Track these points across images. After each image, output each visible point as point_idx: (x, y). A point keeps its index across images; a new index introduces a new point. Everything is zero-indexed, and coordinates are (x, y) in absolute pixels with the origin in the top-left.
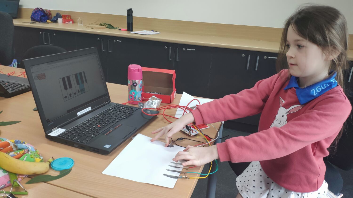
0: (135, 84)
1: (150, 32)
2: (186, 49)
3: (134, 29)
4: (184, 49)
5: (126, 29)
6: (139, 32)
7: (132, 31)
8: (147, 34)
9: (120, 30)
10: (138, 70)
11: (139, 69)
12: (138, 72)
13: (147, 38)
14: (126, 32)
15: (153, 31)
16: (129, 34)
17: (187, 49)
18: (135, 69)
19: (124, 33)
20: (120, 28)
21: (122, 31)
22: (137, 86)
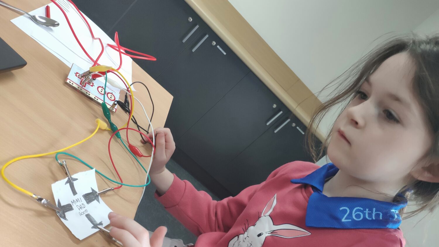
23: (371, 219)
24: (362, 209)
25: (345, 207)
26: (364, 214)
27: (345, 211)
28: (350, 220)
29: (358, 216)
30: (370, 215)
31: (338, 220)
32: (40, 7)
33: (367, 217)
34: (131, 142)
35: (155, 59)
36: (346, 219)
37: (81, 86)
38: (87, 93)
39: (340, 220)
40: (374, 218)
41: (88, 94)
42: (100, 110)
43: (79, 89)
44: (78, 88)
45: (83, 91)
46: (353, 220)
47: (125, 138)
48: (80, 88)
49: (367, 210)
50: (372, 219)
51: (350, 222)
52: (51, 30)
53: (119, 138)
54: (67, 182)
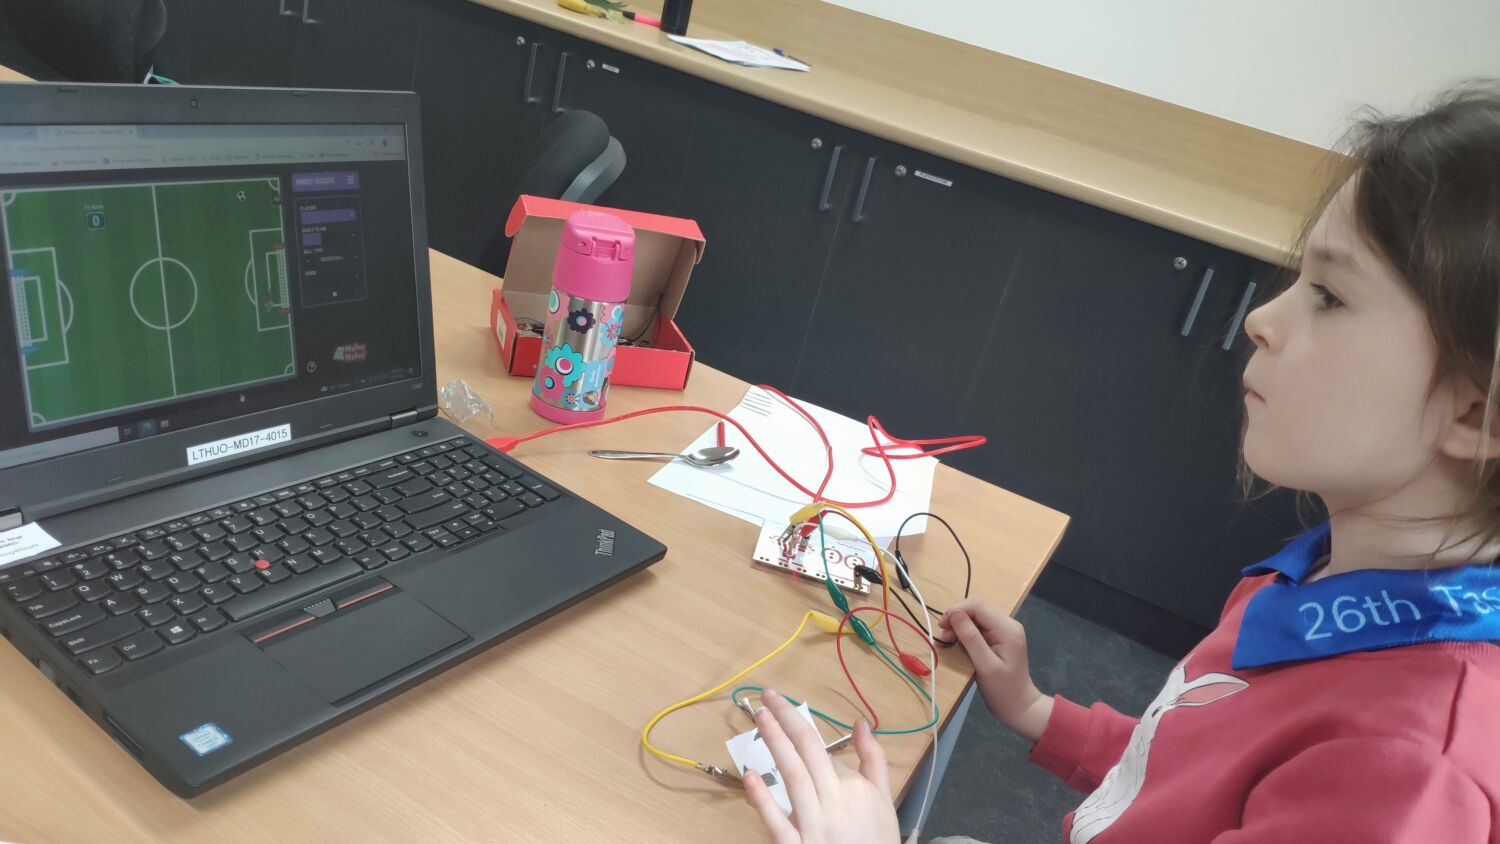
0: (582, 321)
1: (763, 57)
2: (911, 171)
3: (691, 26)
4: (902, 170)
5: (658, 17)
6: (714, 46)
7: (682, 32)
8: (748, 61)
9: (630, 16)
10: (614, 246)
11: (618, 242)
12: (609, 259)
13: (745, 81)
14: (656, 31)
15: (778, 52)
16: (665, 45)
17: (918, 173)
18: (594, 239)
19: (644, 38)
20: (629, 9)
21: (635, 24)
22: (590, 332)
23: (1387, 623)
24: (1353, 600)
25: (1310, 601)
26: (1367, 613)
27: (1312, 613)
28: (1329, 635)
29: (1350, 620)
30: (1384, 612)
31: (1296, 637)
32: (707, 429)
33: (1377, 620)
34: (903, 648)
35: (983, 440)
36: (1316, 632)
37: (785, 559)
38: (799, 569)
39: (1303, 637)
40: (1397, 619)
41: (801, 572)
42: (824, 595)
43: (783, 566)
44: (780, 564)
45: (792, 567)
46: (1338, 633)
47: (887, 642)
48: (784, 563)
49: (1368, 599)
50: (1392, 624)
51: (1329, 638)
52: (729, 468)
53: (873, 644)
54: (757, 736)
